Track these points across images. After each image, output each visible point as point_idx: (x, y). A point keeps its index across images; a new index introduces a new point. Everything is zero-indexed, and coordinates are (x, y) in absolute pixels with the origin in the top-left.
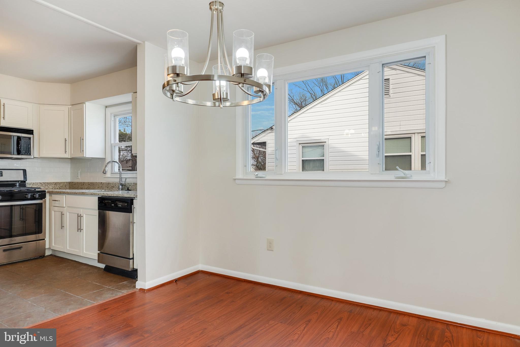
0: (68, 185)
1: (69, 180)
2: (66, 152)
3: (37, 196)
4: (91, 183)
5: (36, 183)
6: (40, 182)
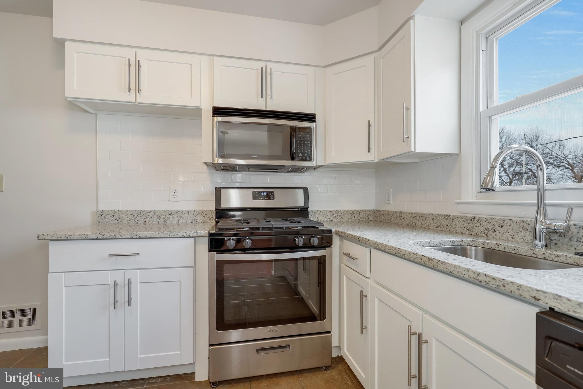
0: (371, 215)
1: (372, 206)
2: (369, 149)
3: (315, 241)
4: (418, 214)
5: (324, 211)
6: (330, 209)
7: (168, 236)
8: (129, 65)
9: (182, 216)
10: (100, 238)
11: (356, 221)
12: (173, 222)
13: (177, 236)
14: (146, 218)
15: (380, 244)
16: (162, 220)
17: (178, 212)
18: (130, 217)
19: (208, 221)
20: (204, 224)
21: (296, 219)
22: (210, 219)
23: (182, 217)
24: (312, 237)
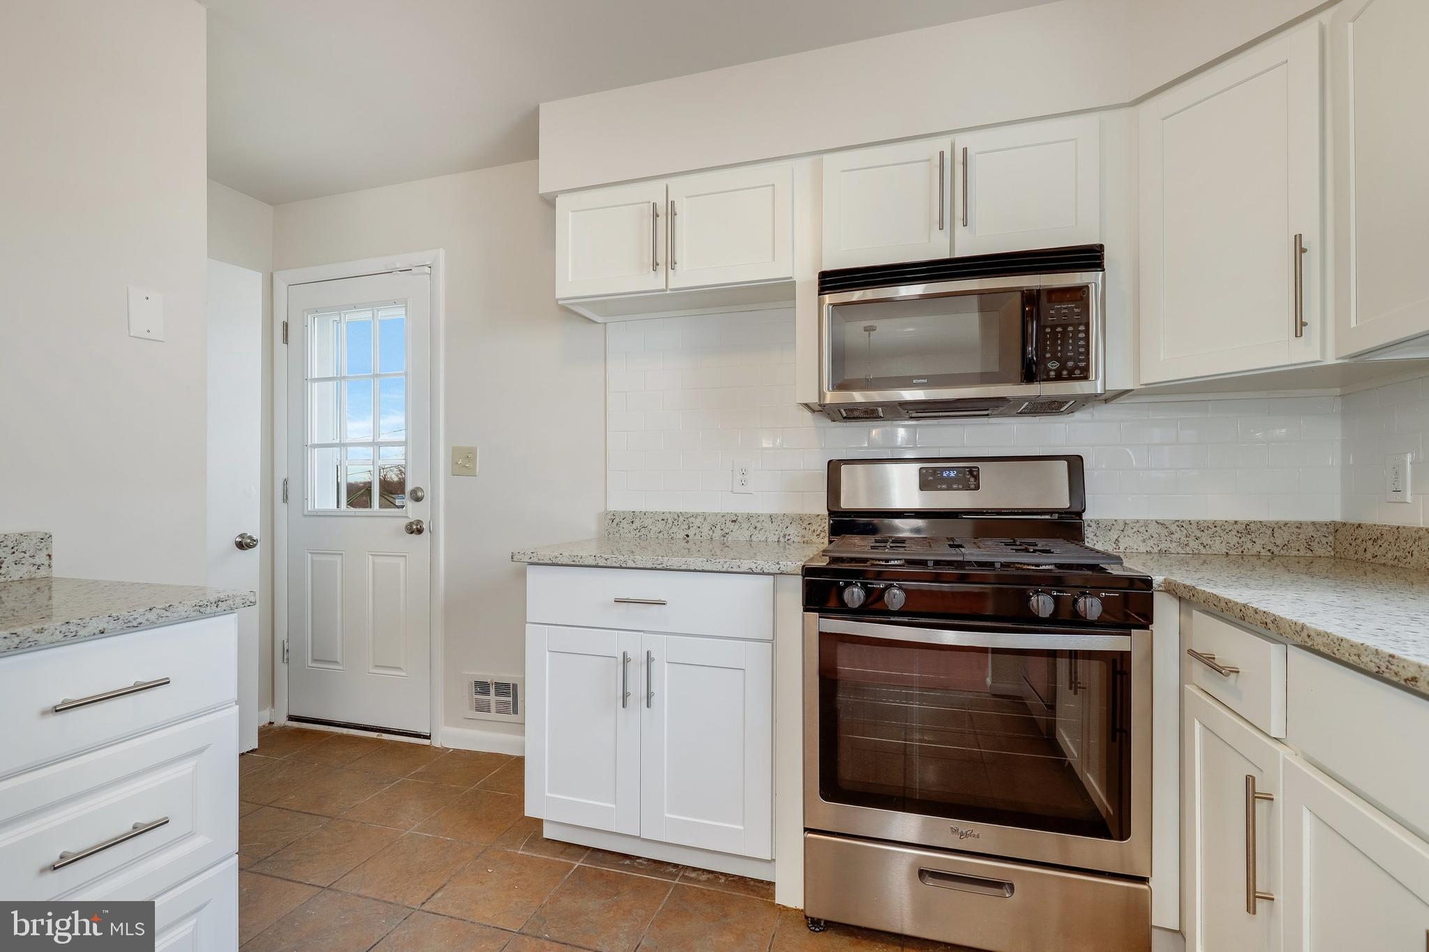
0: (1324, 540)
1: (1331, 511)
2: (1300, 326)
3: (1091, 607)
5: (1138, 521)
6: (1160, 517)
7: (719, 568)
8: (656, 215)
9: (759, 525)
10: (601, 564)
11: (1258, 555)
12: (741, 539)
13: (738, 570)
14: (689, 528)
15: (1319, 634)
16: (718, 533)
17: (749, 517)
18: (661, 525)
19: (814, 538)
20: (805, 545)
21: (1041, 544)
22: (818, 535)
23: (758, 529)
24: (1083, 594)
